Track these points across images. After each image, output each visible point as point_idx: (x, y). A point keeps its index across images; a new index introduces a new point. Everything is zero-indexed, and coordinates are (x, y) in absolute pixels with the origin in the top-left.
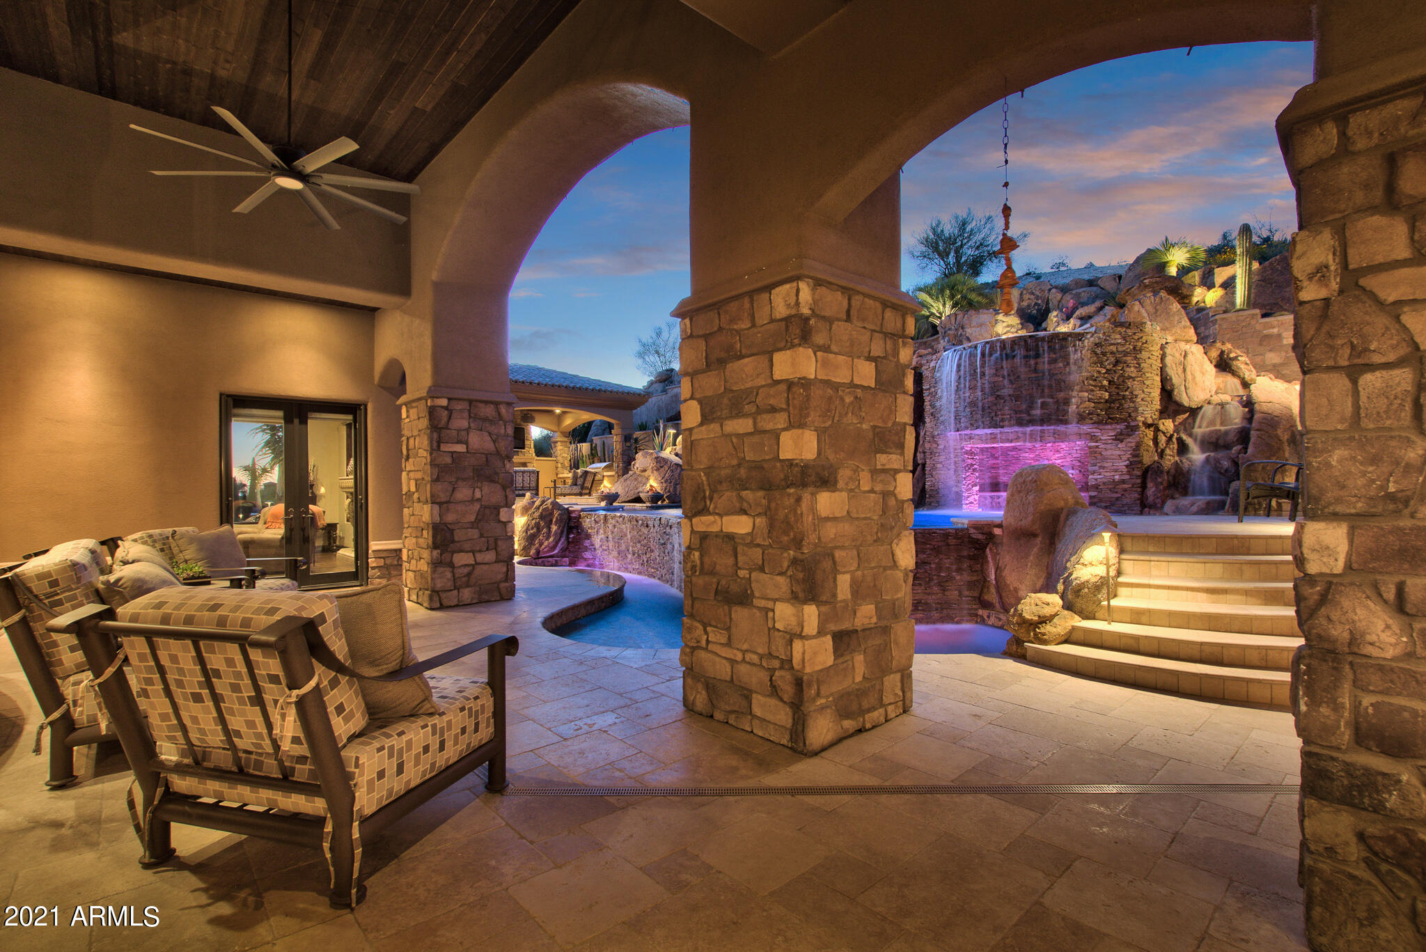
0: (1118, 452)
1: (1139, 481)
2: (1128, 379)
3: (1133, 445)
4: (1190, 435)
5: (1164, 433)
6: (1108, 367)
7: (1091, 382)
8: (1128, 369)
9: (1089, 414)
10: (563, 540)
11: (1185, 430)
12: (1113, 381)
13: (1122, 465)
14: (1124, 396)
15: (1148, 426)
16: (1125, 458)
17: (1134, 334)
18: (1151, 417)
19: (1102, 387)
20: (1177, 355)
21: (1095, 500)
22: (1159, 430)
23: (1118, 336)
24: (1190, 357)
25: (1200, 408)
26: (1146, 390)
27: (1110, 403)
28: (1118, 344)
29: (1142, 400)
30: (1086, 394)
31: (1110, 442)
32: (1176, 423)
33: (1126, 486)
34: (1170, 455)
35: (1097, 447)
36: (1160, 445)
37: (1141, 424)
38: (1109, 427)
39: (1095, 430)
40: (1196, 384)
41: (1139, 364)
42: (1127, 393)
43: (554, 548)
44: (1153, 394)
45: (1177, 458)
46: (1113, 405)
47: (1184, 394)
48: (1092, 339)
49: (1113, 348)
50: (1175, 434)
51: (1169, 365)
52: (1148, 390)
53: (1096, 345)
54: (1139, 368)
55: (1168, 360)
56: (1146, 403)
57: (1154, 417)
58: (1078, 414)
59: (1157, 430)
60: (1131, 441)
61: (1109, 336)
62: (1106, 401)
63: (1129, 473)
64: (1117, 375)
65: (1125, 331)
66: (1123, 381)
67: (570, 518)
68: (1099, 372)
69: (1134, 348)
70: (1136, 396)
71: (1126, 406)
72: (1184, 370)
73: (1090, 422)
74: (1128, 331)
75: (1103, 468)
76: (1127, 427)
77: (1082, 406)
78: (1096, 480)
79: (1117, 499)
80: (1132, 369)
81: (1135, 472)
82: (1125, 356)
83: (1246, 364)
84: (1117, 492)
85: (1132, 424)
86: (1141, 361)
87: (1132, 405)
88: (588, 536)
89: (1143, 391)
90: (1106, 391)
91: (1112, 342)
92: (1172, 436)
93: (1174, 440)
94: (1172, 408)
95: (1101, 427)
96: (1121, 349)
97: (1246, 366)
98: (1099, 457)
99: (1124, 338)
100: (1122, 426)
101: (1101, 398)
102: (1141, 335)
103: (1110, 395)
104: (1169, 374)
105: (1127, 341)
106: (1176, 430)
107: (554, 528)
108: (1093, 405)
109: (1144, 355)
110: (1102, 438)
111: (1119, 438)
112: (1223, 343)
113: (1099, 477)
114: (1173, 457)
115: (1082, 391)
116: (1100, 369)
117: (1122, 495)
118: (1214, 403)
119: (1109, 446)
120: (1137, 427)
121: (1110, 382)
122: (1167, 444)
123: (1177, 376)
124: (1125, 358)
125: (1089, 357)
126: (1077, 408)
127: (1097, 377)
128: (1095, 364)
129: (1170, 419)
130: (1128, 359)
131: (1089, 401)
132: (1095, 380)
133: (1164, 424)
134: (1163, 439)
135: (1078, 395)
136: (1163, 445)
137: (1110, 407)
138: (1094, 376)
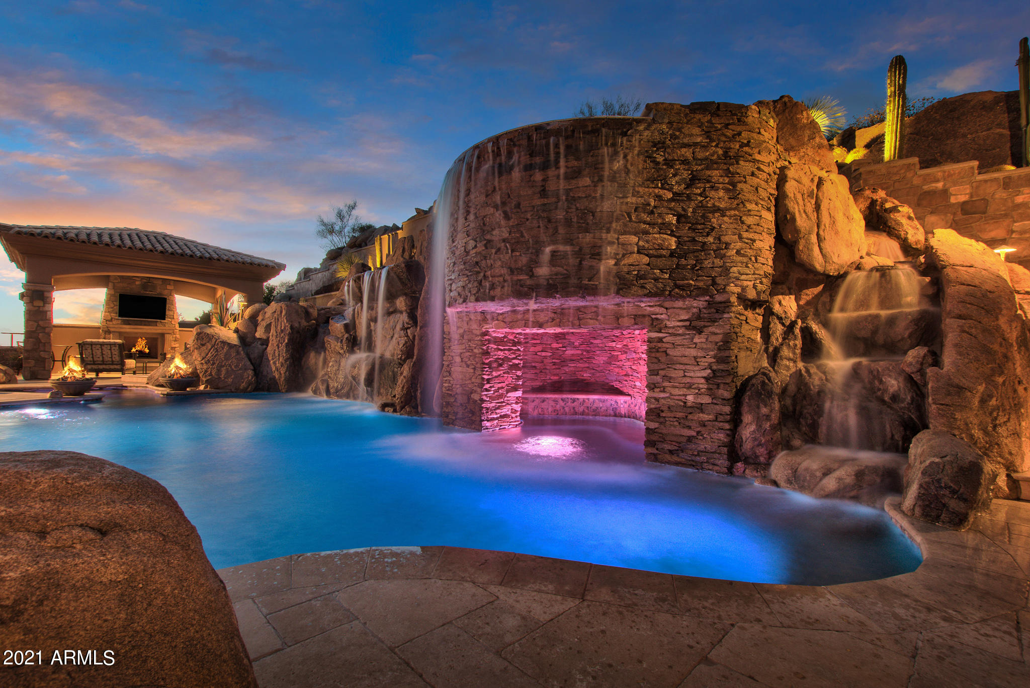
0: (693, 352)
1: (727, 409)
2: (713, 212)
3: (718, 338)
4: (825, 324)
5: (780, 319)
6: (676, 188)
7: (644, 216)
8: (712, 194)
9: (639, 277)
11: (817, 314)
12: (686, 216)
13: (699, 375)
14: (704, 243)
15: (753, 305)
16: (704, 363)
17: (727, 126)
18: (755, 287)
19: (664, 227)
20: (806, 180)
21: (654, 438)
22: (772, 314)
23: (696, 131)
24: (827, 186)
25: (842, 276)
26: (745, 235)
27: (679, 257)
28: (696, 144)
29: (738, 252)
30: (634, 239)
31: (681, 332)
32: (802, 303)
33: (705, 417)
34: (789, 359)
35: (660, 340)
36: (773, 339)
37: (733, 299)
38: (680, 304)
39: (657, 310)
40: (837, 233)
41: (734, 185)
42: (710, 239)
44: (758, 244)
45: (801, 365)
46: (683, 261)
47: (816, 249)
48: (646, 133)
49: (687, 153)
50: (799, 322)
51: (791, 195)
52: (751, 236)
53: (655, 143)
54: (733, 191)
55: (791, 187)
56: (745, 260)
57: (760, 287)
58: (618, 275)
59: (769, 313)
60: (717, 331)
61: (679, 130)
62: (672, 254)
63: (710, 392)
64: (693, 204)
65: (710, 122)
66: (704, 216)
68: (659, 197)
69: (726, 154)
70: (727, 245)
71: (707, 264)
72: (818, 207)
73: (640, 292)
74: (715, 120)
75: (669, 379)
76: (710, 304)
77: (626, 261)
78: (657, 400)
79: (690, 439)
80: (721, 193)
81: (721, 391)
82: (708, 168)
83: (910, 218)
84: (689, 427)
85: (719, 298)
86: (737, 178)
87: (718, 262)
89: (740, 237)
90: (672, 235)
91: (686, 141)
92: (793, 324)
93: (797, 331)
94: (795, 275)
95: (667, 304)
96: (701, 155)
97: (909, 222)
98: (663, 359)
99: (707, 134)
100: (700, 303)
101: (661, 247)
102: (739, 129)
103: (679, 243)
104: (791, 209)
105: (712, 140)
106: (802, 314)
108: (646, 260)
109: (745, 167)
110: (669, 324)
111: (695, 326)
112: (874, 191)
113: (662, 395)
114: (795, 362)
115: (625, 233)
116: (662, 192)
117: (698, 433)
118: (868, 267)
119: (678, 341)
120: (727, 304)
121: (679, 217)
122: (784, 339)
123: (804, 215)
124: (708, 173)
125: (640, 167)
126: (616, 264)
127: (655, 207)
128: (652, 182)
129: (791, 294)
130: (715, 174)
131: (639, 252)
132: (652, 212)
133: (780, 303)
134: (778, 330)
135: (618, 239)
136: (777, 339)
137: (678, 265)
138: (649, 205)
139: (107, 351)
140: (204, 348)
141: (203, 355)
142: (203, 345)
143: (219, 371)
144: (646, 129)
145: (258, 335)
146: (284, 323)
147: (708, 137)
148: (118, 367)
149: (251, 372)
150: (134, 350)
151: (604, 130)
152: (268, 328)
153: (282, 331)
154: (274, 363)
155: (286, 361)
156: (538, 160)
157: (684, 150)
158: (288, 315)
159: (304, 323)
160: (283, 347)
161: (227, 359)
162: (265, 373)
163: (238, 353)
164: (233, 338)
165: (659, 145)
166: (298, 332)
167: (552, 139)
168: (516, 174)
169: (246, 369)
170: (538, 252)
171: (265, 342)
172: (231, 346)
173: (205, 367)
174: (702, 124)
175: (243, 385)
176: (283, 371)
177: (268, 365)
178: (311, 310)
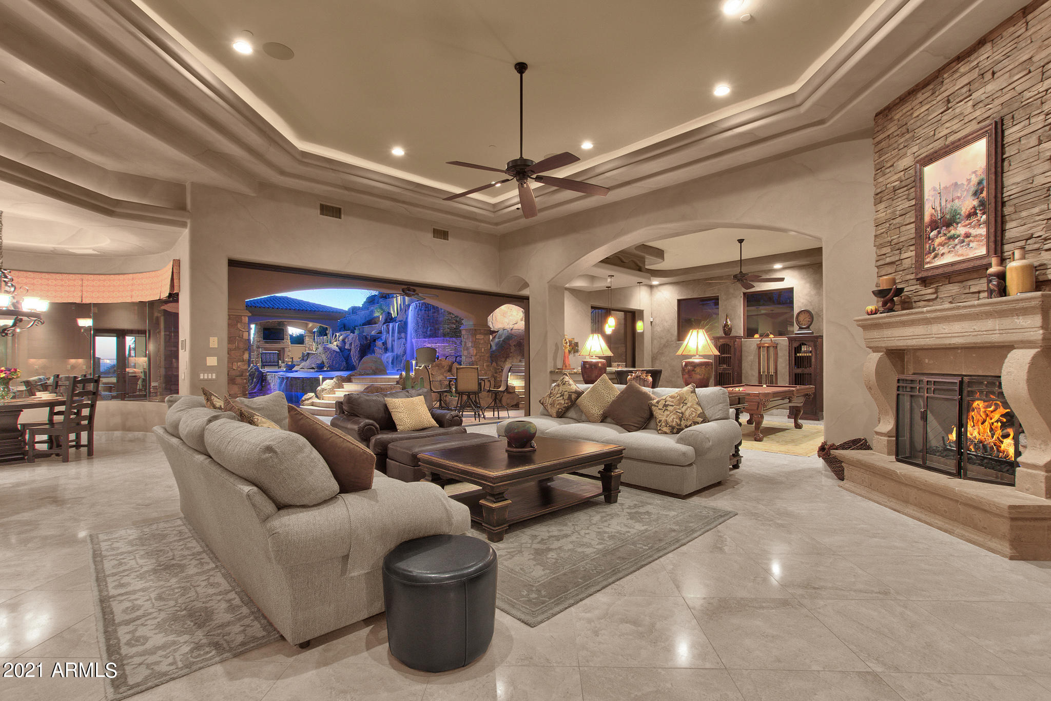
7: (448, 321)
9: (448, 334)
10: (258, 385)
19: (453, 323)
27: (456, 330)
30: (447, 326)
43: (254, 389)
58: (442, 335)
62: (455, 328)
67: (263, 376)
68: (451, 317)
73: (448, 337)
77: (445, 331)
88: (269, 384)
101: (452, 327)
103: (456, 327)
107: (255, 380)
108: (449, 330)
126: (443, 331)
139: (272, 357)
145: (346, 347)
146: (358, 342)
148: (276, 364)
149: (345, 363)
152: (351, 344)
153: (356, 347)
154: (354, 358)
155: (358, 357)
156: (427, 309)
158: (359, 339)
159: (365, 342)
160: (357, 352)
162: (350, 363)
163: (340, 355)
164: (337, 349)
166: (363, 346)
168: (423, 311)
170: (428, 328)
171: (350, 350)
172: (337, 352)
173: (327, 361)
175: (342, 368)
176: (357, 362)
177: (351, 360)
178: (368, 337)
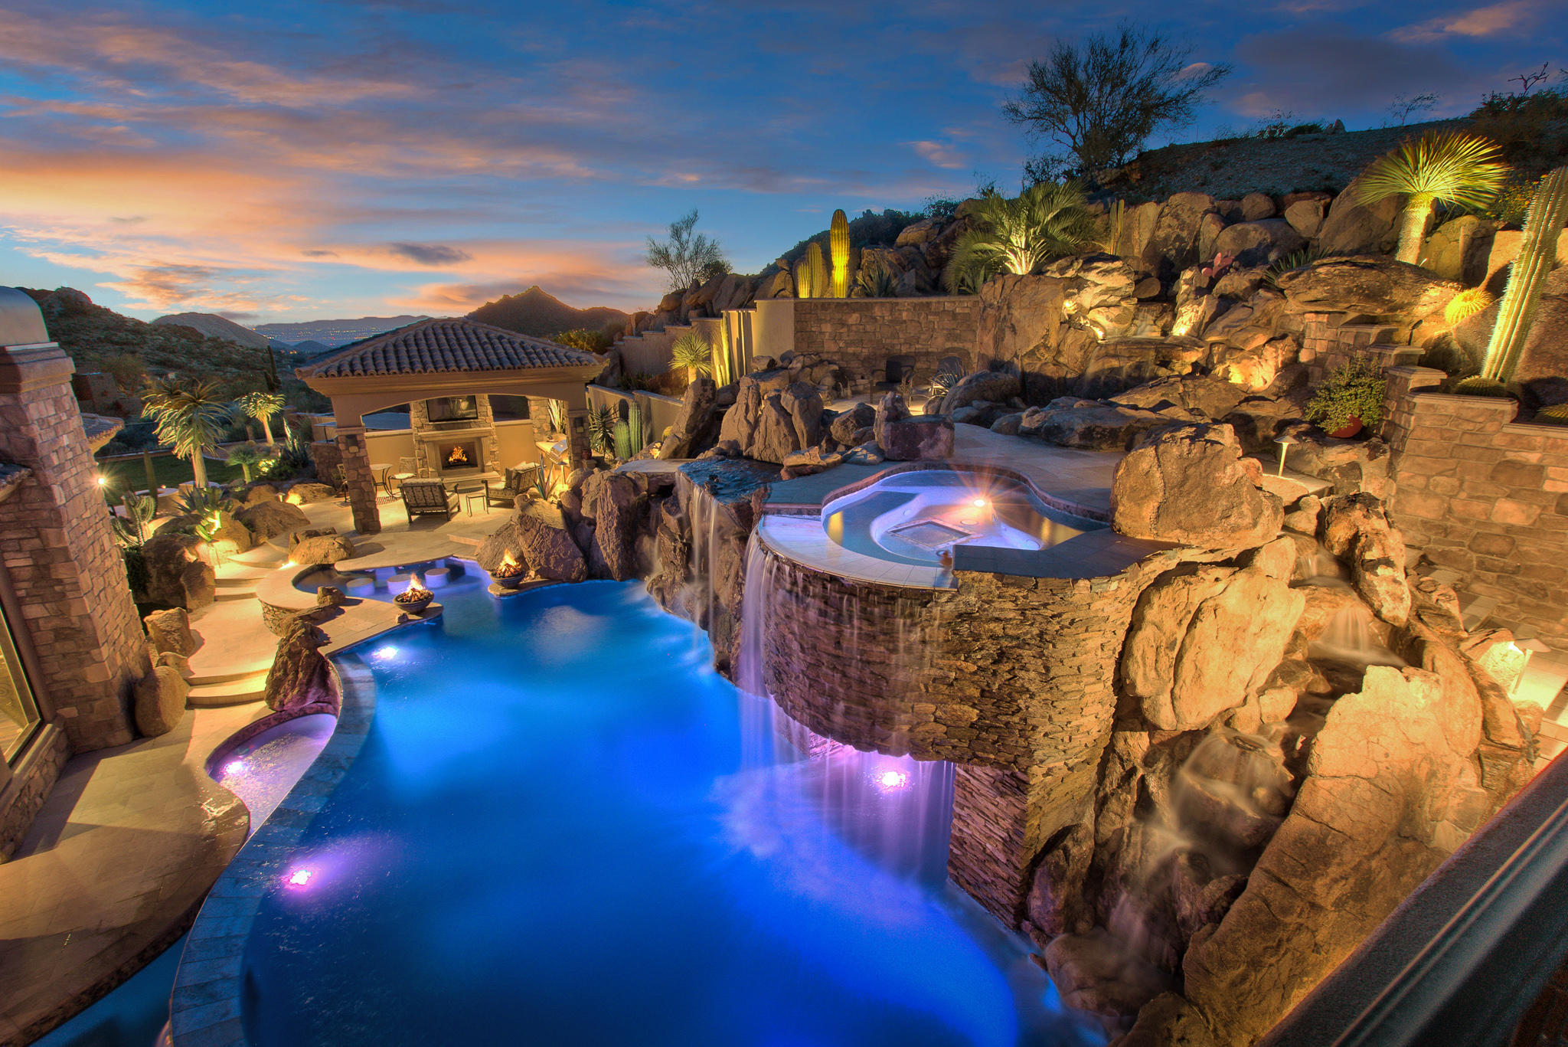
0: (995, 810)
1: (1019, 877)
2: (1021, 692)
3: (1017, 812)
5: (1121, 759)
6: (981, 663)
7: (942, 687)
8: (1022, 673)
9: (935, 744)
12: (990, 692)
13: (998, 833)
14: (1007, 724)
16: (1003, 825)
17: (1045, 605)
19: (964, 700)
20: (1170, 624)
21: (957, 862)
22: (1114, 751)
23: (1011, 605)
24: (1207, 620)
25: (1205, 731)
26: (1057, 719)
27: (981, 729)
28: (1008, 620)
29: (1047, 735)
30: (931, 708)
31: (986, 783)
32: (1155, 741)
33: (1000, 871)
34: (1116, 814)
35: (968, 779)
36: (1107, 782)
40: (1202, 684)
41: (1048, 668)
42: (1016, 719)
43: (303, 696)
45: (1126, 825)
46: (984, 735)
47: (1168, 709)
48: (950, 607)
49: (996, 627)
50: (1141, 771)
51: (1138, 653)
52: (1065, 718)
53: (960, 616)
54: (1046, 676)
55: (1142, 640)
58: (913, 740)
60: (1017, 802)
61: (989, 603)
62: (972, 725)
63: (1006, 853)
64: (999, 681)
65: (1025, 598)
66: (1010, 694)
68: (961, 670)
69: (1041, 634)
70: (1034, 728)
71: (1011, 741)
72: (1179, 658)
74: (1032, 597)
75: (972, 819)
76: (1013, 779)
77: (920, 729)
78: (961, 830)
79: (985, 883)
80: (1032, 674)
81: (1014, 859)
82: (1019, 646)
83: (1396, 581)
84: (986, 871)
85: (1020, 776)
86: (1052, 662)
87: (1022, 742)
89: (1051, 721)
90: (974, 706)
91: (996, 614)
92: (1134, 770)
93: (1134, 783)
96: (1012, 631)
97: (1393, 587)
101: (960, 718)
102: (1060, 610)
103: (981, 717)
104: (1132, 675)
105: (1026, 618)
106: (1148, 758)
107: (301, 675)
108: (944, 728)
109: (1063, 648)
111: (998, 787)
113: (966, 829)
114: (1122, 819)
115: (920, 703)
116: (964, 664)
117: (993, 881)
118: (1237, 729)
121: (983, 691)
122: (1119, 787)
123: (1153, 674)
124: (1020, 651)
125: (941, 640)
126: (910, 730)
127: (956, 679)
128: (954, 654)
129: (1143, 730)
130: (1026, 653)
131: (935, 721)
132: (951, 685)
133: (1125, 741)
134: (1117, 771)
135: (913, 708)
136: (1111, 784)
137: (978, 738)
138: (948, 677)
139: (428, 493)
140: (529, 533)
141: (529, 542)
142: (528, 531)
143: (547, 561)
144: (949, 600)
145: (583, 513)
146: (611, 505)
147: (1023, 614)
149: (580, 560)
150: (451, 459)
151: (900, 600)
152: (594, 505)
153: (609, 513)
154: (605, 549)
155: (617, 547)
157: (992, 625)
158: (615, 495)
160: (612, 532)
161: (554, 547)
162: (595, 559)
163: (565, 539)
164: (557, 517)
165: (965, 616)
166: (627, 512)
167: (846, 597)
169: (575, 557)
170: (833, 701)
171: (592, 523)
172: (557, 532)
173: (533, 556)
174: (1017, 598)
175: (574, 575)
176: (615, 558)
177: (599, 552)
178: (640, 483)
